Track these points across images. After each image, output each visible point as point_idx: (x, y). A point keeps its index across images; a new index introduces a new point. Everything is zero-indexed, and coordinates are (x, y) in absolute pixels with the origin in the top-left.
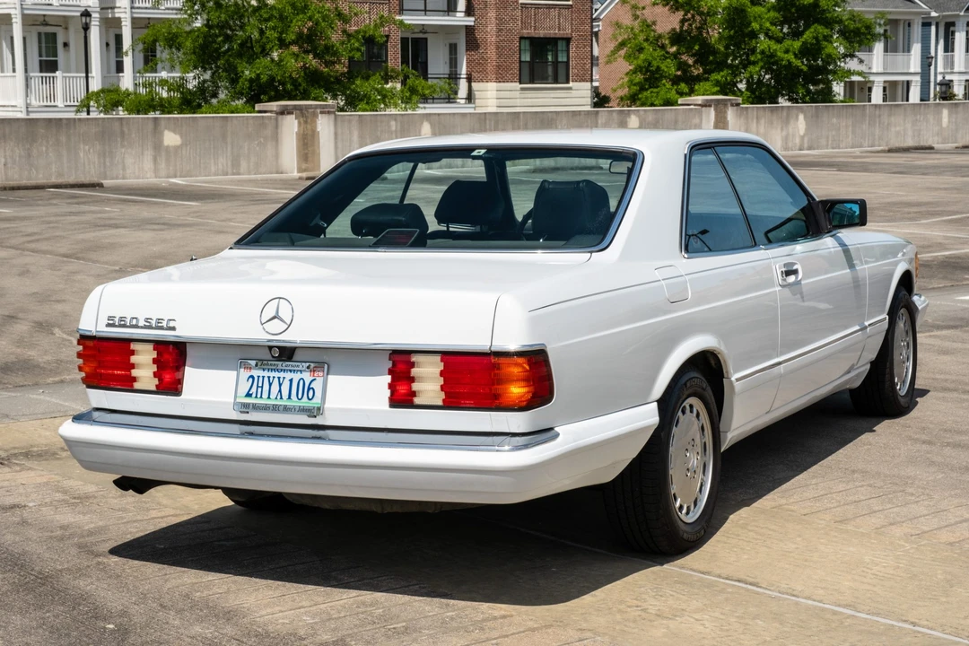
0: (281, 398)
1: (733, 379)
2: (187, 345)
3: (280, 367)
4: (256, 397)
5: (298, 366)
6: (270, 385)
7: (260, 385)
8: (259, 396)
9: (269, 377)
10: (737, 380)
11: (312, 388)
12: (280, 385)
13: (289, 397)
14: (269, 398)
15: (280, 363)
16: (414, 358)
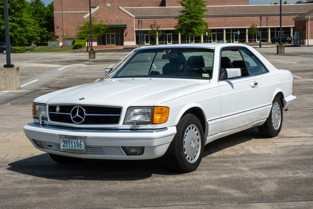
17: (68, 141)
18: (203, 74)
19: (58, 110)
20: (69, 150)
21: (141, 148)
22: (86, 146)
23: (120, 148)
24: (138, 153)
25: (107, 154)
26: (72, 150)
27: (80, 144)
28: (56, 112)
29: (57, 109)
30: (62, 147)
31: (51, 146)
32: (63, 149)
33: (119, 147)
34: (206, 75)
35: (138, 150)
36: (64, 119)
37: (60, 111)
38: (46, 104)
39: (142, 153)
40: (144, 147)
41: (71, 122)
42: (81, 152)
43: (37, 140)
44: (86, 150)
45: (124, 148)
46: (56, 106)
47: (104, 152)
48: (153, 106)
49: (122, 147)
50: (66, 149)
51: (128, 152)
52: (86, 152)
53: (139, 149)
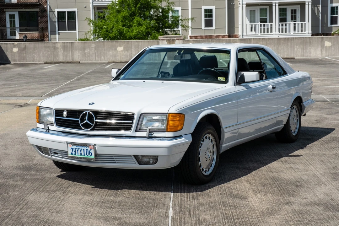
17: (77, 149)
18: (219, 78)
19: (65, 115)
20: (77, 158)
21: (154, 157)
22: (95, 154)
23: (132, 157)
24: (151, 162)
25: (118, 163)
26: (81, 158)
27: (90, 152)
28: (63, 116)
29: (64, 113)
30: (70, 155)
31: (57, 153)
32: (72, 157)
33: (131, 155)
34: (222, 79)
35: (151, 160)
36: (71, 124)
37: (67, 117)
38: (52, 108)
39: (156, 162)
40: (158, 156)
41: (79, 128)
42: (89, 160)
43: (41, 147)
44: (96, 158)
45: (136, 157)
46: (63, 111)
47: (115, 161)
48: (168, 113)
49: (134, 156)
50: (74, 157)
51: (140, 161)
52: (96, 160)
53: (152, 158)
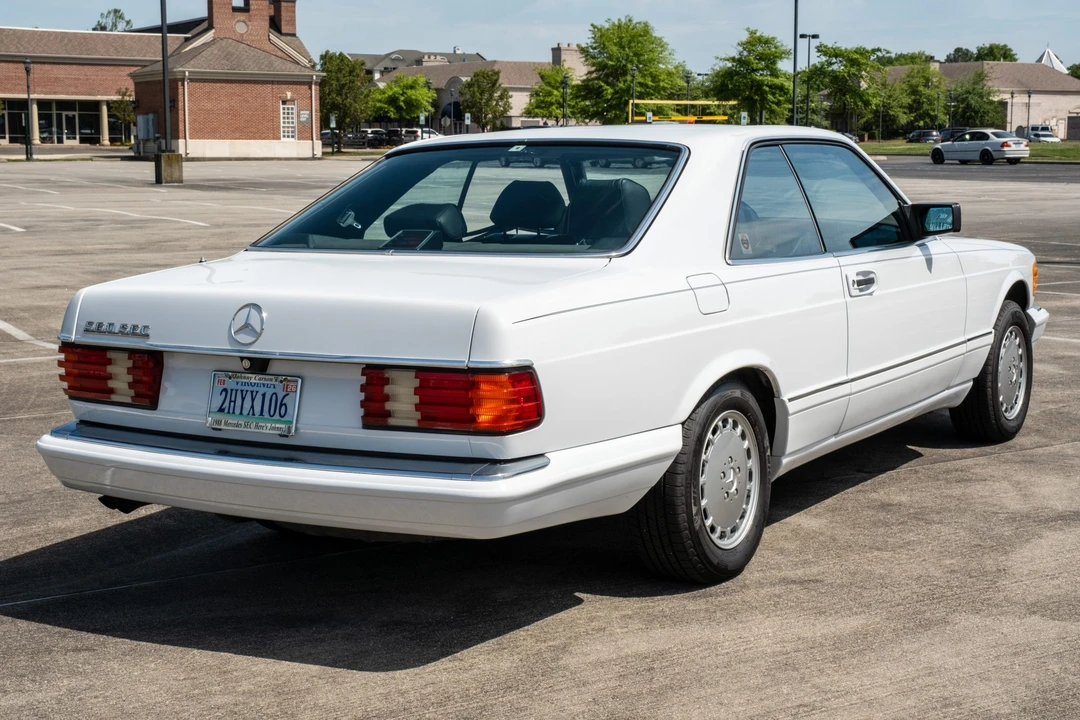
0: (253, 414)
1: (785, 398)
2: (165, 354)
3: (253, 381)
4: (229, 412)
5: (271, 380)
6: (243, 399)
7: (233, 399)
8: (231, 411)
9: (242, 391)
10: (790, 400)
11: (285, 405)
12: (253, 400)
13: (261, 414)
14: (241, 413)
15: (254, 376)
16: (389, 374)
